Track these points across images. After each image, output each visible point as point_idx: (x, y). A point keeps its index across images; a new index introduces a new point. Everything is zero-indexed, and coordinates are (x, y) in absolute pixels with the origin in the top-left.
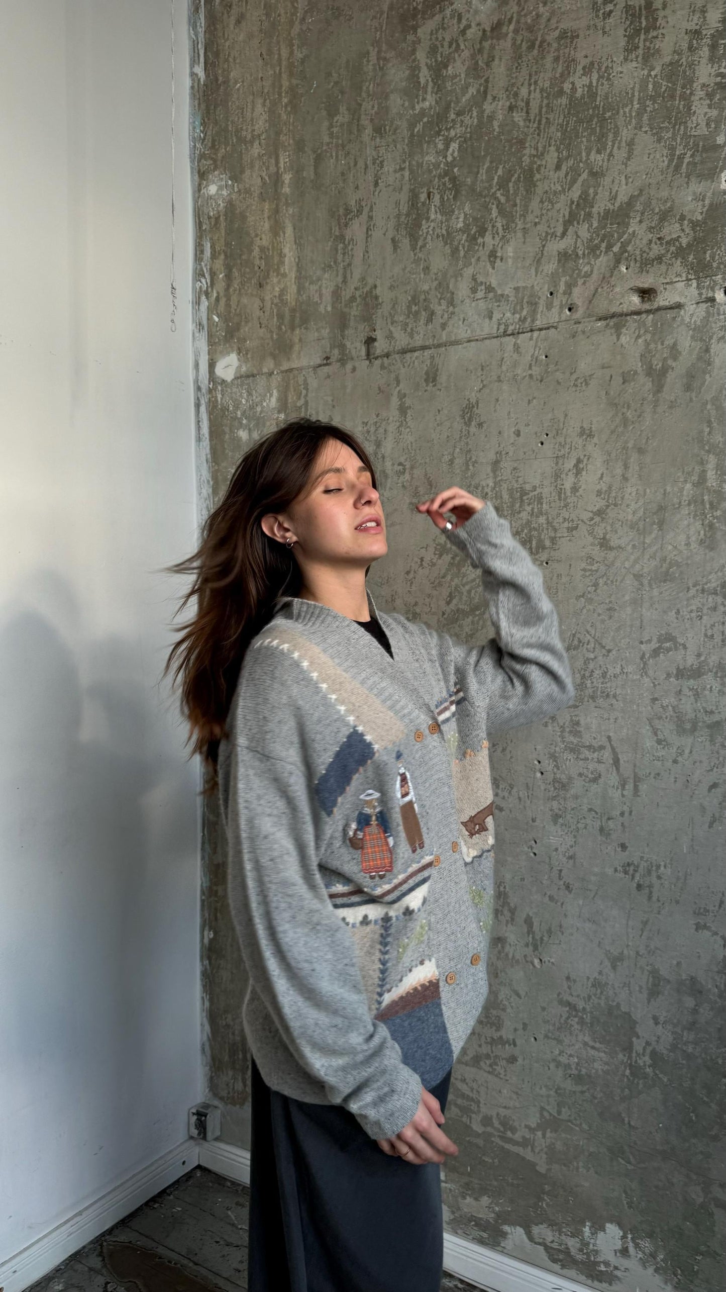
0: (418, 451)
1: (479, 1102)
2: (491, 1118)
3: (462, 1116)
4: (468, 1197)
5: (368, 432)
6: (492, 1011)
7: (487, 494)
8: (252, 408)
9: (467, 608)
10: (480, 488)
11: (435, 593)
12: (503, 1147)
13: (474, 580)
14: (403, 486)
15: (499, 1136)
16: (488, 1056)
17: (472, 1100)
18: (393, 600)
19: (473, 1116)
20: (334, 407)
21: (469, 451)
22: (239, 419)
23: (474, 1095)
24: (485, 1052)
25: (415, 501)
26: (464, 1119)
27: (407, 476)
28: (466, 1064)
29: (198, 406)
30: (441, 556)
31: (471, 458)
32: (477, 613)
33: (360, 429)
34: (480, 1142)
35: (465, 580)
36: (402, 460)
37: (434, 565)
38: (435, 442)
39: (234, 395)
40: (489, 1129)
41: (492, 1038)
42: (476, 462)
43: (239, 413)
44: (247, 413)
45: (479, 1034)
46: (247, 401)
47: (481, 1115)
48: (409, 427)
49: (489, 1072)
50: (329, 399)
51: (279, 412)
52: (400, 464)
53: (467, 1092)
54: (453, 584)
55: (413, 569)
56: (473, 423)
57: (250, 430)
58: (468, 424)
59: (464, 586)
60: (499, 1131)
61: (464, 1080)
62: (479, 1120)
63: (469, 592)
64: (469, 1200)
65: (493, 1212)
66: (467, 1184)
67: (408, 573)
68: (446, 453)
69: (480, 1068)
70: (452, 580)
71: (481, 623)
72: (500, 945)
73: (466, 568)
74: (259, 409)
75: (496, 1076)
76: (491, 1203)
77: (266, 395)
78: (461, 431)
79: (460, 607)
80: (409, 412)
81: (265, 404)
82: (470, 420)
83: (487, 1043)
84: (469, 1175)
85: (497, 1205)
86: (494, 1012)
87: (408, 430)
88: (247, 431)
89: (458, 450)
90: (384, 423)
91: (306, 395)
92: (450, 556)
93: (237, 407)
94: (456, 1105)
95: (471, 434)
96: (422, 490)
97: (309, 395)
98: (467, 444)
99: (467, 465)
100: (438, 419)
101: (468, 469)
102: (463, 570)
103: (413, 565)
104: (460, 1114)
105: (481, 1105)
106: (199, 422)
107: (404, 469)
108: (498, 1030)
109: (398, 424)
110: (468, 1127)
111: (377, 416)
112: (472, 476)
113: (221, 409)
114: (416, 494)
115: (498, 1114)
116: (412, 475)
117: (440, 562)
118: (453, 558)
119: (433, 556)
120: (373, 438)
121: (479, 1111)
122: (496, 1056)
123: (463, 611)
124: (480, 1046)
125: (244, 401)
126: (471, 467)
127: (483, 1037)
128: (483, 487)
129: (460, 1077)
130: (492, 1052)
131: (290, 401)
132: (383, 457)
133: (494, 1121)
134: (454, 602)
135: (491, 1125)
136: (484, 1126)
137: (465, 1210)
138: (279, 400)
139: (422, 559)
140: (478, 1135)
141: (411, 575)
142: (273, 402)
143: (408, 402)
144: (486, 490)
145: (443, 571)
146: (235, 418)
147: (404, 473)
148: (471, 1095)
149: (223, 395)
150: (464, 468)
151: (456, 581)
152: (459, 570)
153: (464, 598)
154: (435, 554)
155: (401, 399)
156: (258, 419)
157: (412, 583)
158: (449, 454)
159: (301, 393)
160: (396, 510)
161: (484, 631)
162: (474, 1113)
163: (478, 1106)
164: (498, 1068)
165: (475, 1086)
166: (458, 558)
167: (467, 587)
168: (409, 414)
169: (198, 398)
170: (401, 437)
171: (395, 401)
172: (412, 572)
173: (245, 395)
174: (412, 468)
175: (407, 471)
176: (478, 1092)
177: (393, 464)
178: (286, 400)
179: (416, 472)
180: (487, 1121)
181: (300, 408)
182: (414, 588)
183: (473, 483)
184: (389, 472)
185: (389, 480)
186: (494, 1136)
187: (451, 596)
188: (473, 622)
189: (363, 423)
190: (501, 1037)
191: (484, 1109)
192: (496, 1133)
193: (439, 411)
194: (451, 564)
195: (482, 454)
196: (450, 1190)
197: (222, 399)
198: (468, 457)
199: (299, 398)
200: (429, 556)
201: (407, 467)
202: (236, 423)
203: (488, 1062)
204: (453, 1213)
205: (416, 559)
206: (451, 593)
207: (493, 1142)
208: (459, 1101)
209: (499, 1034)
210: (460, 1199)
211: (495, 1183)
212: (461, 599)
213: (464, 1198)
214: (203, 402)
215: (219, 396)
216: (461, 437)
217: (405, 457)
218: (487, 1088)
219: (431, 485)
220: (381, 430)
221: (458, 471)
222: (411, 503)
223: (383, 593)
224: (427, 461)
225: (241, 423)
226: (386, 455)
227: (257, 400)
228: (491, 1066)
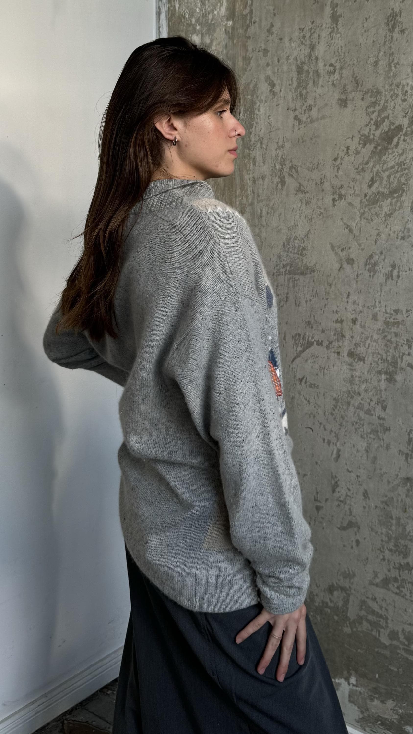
0: (347, 54)
1: (387, 618)
2: (397, 633)
3: (372, 630)
4: (375, 700)
5: (304, 37)
6: (400, 540)
7: (407, 92)
8: (204, 16)
9: (386, 191)
10: (401, 87)
11: (358, 177)
12: (407, 659)
13: (393, 167)
14: (333, 84)
15: (404, 649)
16: (396, 580)
17: (381, 616)
18: (322, 183)
19: (382, 630)
20: (275, 15)
21: (393, 54)
22: (193, 25)
23: (383, 613)
24: (393, 576)
25: (343, 97)
26: (374, 633)
27: (337, 76)
28: (377, 585)
29: (159, 14)
30: (365, 145)
31: (393, 60)
32: (395, 195)
33: (297, 34)
34: (387, 653)
35: (385, 167)
36: (333, 61)
37: (358, 153)
38: (362, 45)
39: (189, 5)
40: (395, 642)
41: (400, 564)
42: (398, 64)
43: (193, 20)
44: (201, 20)
45: (388, 561)
46: (201, 10)
47: (388, 631)
48: (339, 33)
49: (396, 593)
50: (271, 8)
51: (228, 20)
52: (331, 65)
53: (377, 609)
54: (375, 170)
55: (340, 156)
56: (396, 30)
57: (202, 35)
58: (392, 30)
59: (384, 171)
60: (404, 645)
61: (374, 599)
62: (387, 634)
63: (389, 177)
64: (376, 702)
65: (397, 713)
66: (375, 688)
67: (335, 160)
68: (372, 55)
69: (389, 590)
70: (374, 166)
71: (398, 204)
72: (408, 484)
73: (386, 156)
74: (210, 17)
75: (403, 597)
76: (395, 706)
77: (217, 5)
78: (386, 37)
79: (381, 190)
80: (340, 20)
81: (216, 13)
82: (394, 27)
83: (395, 568)
84: (377, 681)
85: (400, 708)
86: (402, 542)
87: (339, 35)
88: (200, 36)
89: (382, 53)
90: (318, 29)
91: (252, 5)
92: (373, 145)
93: (192, 15)
94: (367, 620)
95: (395, 39)
96: (349, 88)
97: (254, 5)
98: (390, 48)
99: (390, 67)
100: (366, 25)
101: (390, 69)
102: (384, 158)
103: (340, 153)
104: (370, 628)
105: (389, 621)
106: (159, 27)
107: (335, 70)
108: (405, 556)
109: (330, 30)
110: (376, 640)
111: (313, 23)
112: (395, 76)
113: (179, 17)
114: (344, 91)
115: (403, 630)
116: (341, 74)
117: (364, 150)
118: (375, 147)
119: (358, 145)
120: (308, 42)
121: (387, 627)
122: (403, 580)
123: (383, 193)
124: (389, 570)
125: (198, 10)
126: (393, 68)
127: (392, 563)
128: (403, 86)
129: (371, 596)
130: (400, 576)
131: (237, 10)
132: (317, 59)
133: (400, 636)
134: (376, 185)
135: (398, 639)
136: (391, 639)
137: (373, 711)
138: (227, 9)
139: (348, 148)
140: (385, 647)
141: (338, 162)
142: (223, 11)
143: (339, 11)
144: (406, 88)
145: (366, 159)
146: (190, 25)
147: (334, 73)
148: (380, 612)
149: (180, 5)
150: (387, 69)
151: (377, 167)
152: (380, 158)
153: (384, 182)
154: (359, 144)
155: (333, 9)
156: (210, 25)
157: (339, 168)
158: (374, 56)
159: (247, 3)
160: (326, 105)
161: (401, 211)
162: (382, 627)
163: (387, 623)
164: (404, 590)
165: (384, 605)
166: (379, 148)
167: (387, 173)
168: (340, 22)
169: (159, 7)
170: (333, 41)
171: (328, 10)
172: (339, 159)
173: (199, 5)
174: (341, 68)
175: (337, 71)
176: (386, 610)
177: (325, 65)
178: (234, 9)
179: (346, 73)
180: (393, 635)
181: (246, 16)
182: (340, 173)
183: (395, 82)
184: (321, 72)
185: (321, 79)
186: (400, 649)
187: (373, 181)
188: (391, 204)
189: (300, 29)
190: (408, 564)
191: (391, 625)
192: (401, 646)
193: (366, 19)
194: (373, 153)
195: (403, 56)
196: (360, 693)
197: (179, 8)
198: (391, 59)
199: (245, 8)
200: (354, 145)
201: (338, 67)
202: (191, 28)
203: (396, 584)
204: (362, 712)
205: (343, 148)
206: (372, 178)
207: (398, 654)
208: (370, 617)
209: (405, 561)
210: (368, 701)
211: (399, 689)
212: (381, 183)
213: (372, 700)
214: (163, 11)
215: (177, 6)
216: (385, 42)
217: (335, 59)
218: (395, 607)
219: (358, 84)
220: (316, 35)
221: (382, 72)
222: (340, 99)
223: (313, 177)
224: (355, 62)
225: (195, 29)
226: (319, 57)
227: (209, 9)
228: (398, 588)
